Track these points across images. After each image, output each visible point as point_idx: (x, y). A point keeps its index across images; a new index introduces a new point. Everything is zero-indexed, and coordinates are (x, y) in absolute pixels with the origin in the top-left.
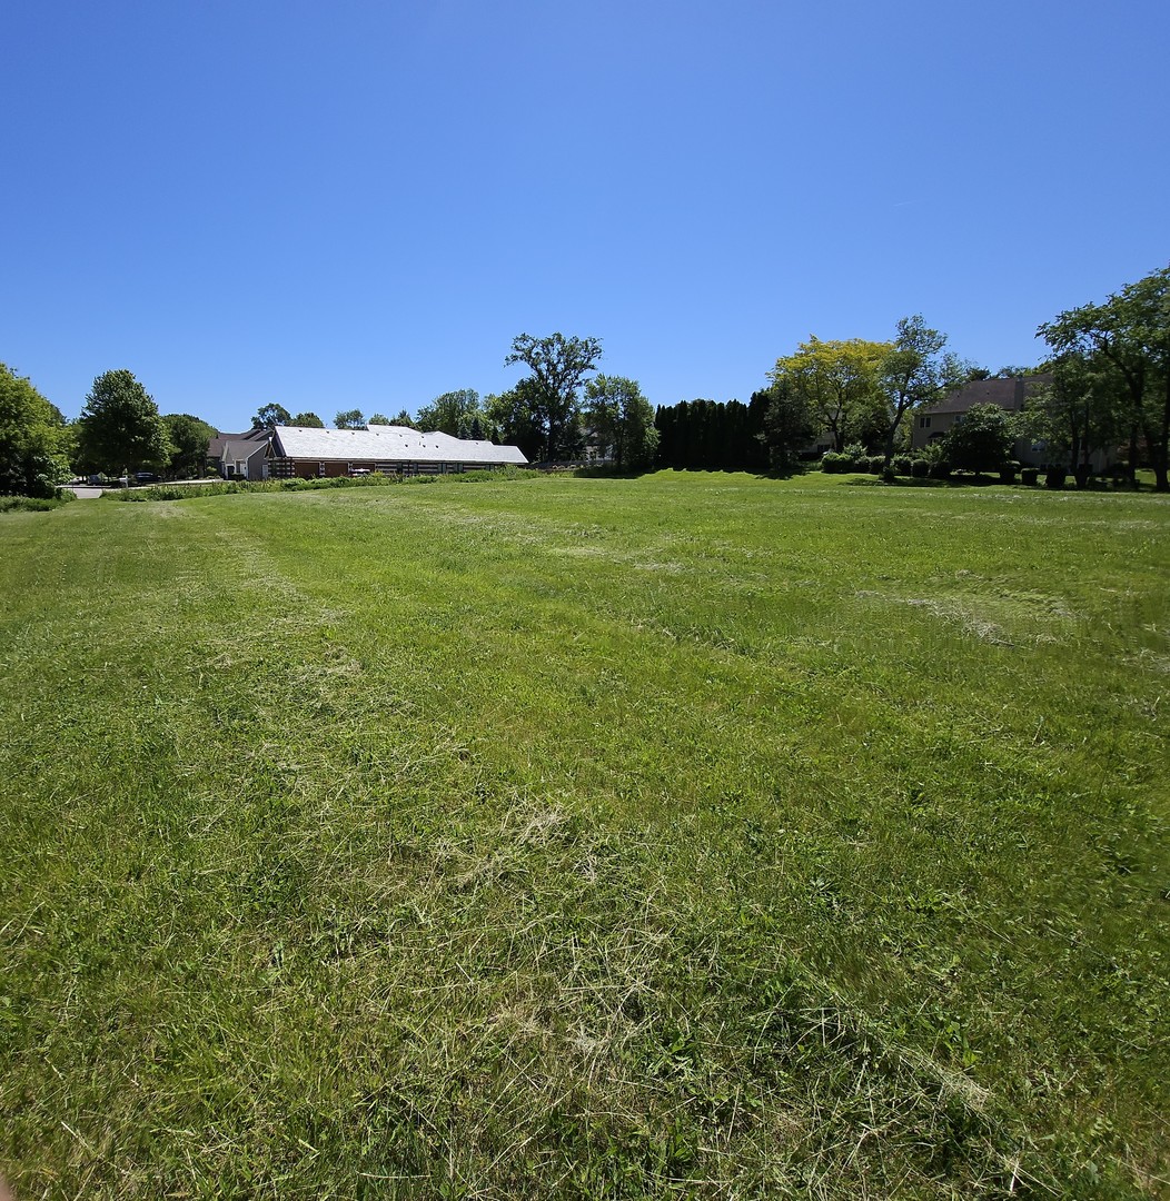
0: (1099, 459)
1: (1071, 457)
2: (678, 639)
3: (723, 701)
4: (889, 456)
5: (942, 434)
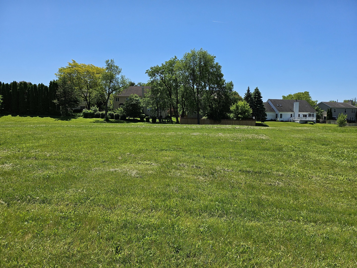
0: (164, 114)
4: (107, 112)
5: (122, 104)
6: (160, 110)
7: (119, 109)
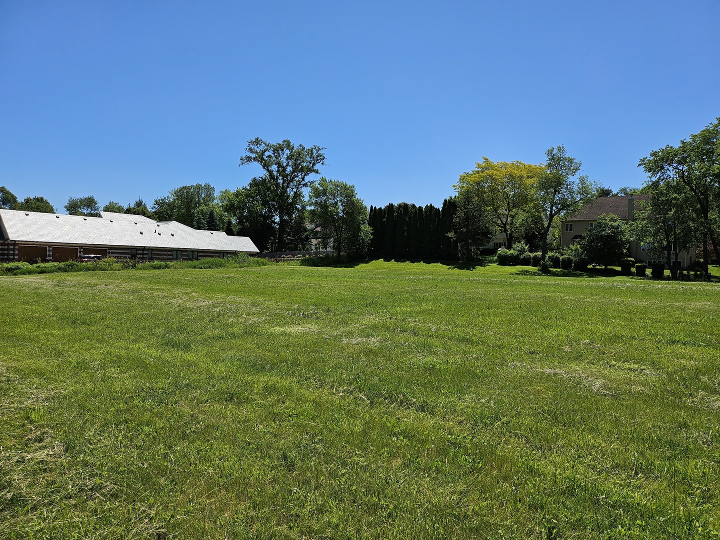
1: (666, 255)
2: (371, 402)
3: (404, 456)
4: (544, 253)
5: (580, 236)
6: (675, 249)
7: (571, 246)
